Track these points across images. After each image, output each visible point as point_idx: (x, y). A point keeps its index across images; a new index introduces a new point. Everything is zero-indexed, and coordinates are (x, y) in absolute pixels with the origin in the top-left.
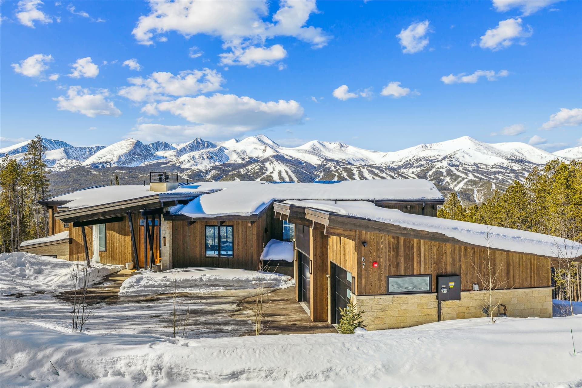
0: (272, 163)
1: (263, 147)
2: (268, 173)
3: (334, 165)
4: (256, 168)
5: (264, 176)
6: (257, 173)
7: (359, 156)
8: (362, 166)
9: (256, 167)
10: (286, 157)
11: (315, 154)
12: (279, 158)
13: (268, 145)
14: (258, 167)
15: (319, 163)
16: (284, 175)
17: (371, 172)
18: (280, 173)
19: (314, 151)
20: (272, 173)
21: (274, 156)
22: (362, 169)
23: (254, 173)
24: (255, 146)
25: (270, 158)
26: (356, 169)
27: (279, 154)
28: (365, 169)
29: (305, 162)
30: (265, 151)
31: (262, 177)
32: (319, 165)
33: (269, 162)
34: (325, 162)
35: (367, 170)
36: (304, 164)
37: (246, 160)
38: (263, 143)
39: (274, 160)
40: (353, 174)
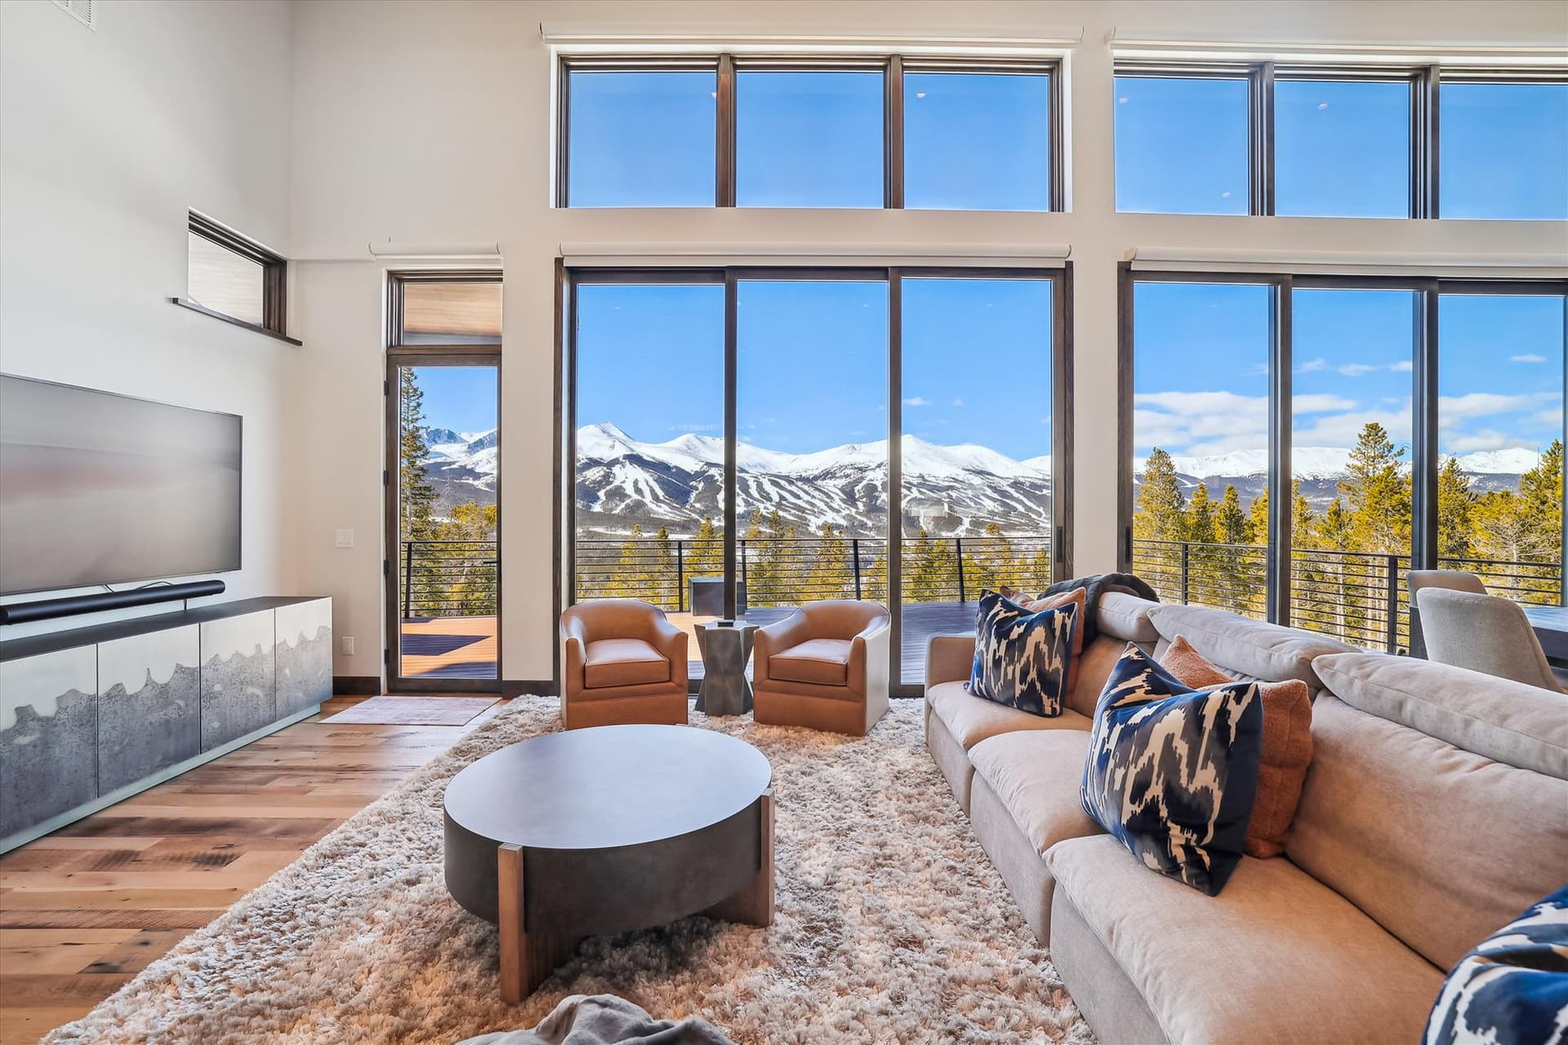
0: (624, 467)
1: (610, 442)
2: (617, 483)
3: (719, 472)
4: (598, 474)
5: (611, 486)
6: (601, 481)
7: (756, 460)
8: (762, 474)
9: (598, 472)
10: (645, 458)
11: (691, 455)
12: (635, 459)
13: (618, 439)
14: (602, 473)
15: (697, 468)
16: (642, 485)
17: (774, 483)
18: (636, 482)
19: (689, 451)
20: (624, 482)
21: (626, 457)
22: (762, 480)
23: (594, 482)
24: (595, 440)
25: (621, 459)
26: (753, 479)
27: (634, 453)
28: (766, 480)
29: (676, 467)
30: (613, 447)
31: (608, 488)
32: (696, 472)
33: (619, 466)
34: (705, 466)
35: (769, 480)
36: (674, 470)
37: (583, 462)
38: (610, 435)
39: (627, 463)
40: (748, 487)
